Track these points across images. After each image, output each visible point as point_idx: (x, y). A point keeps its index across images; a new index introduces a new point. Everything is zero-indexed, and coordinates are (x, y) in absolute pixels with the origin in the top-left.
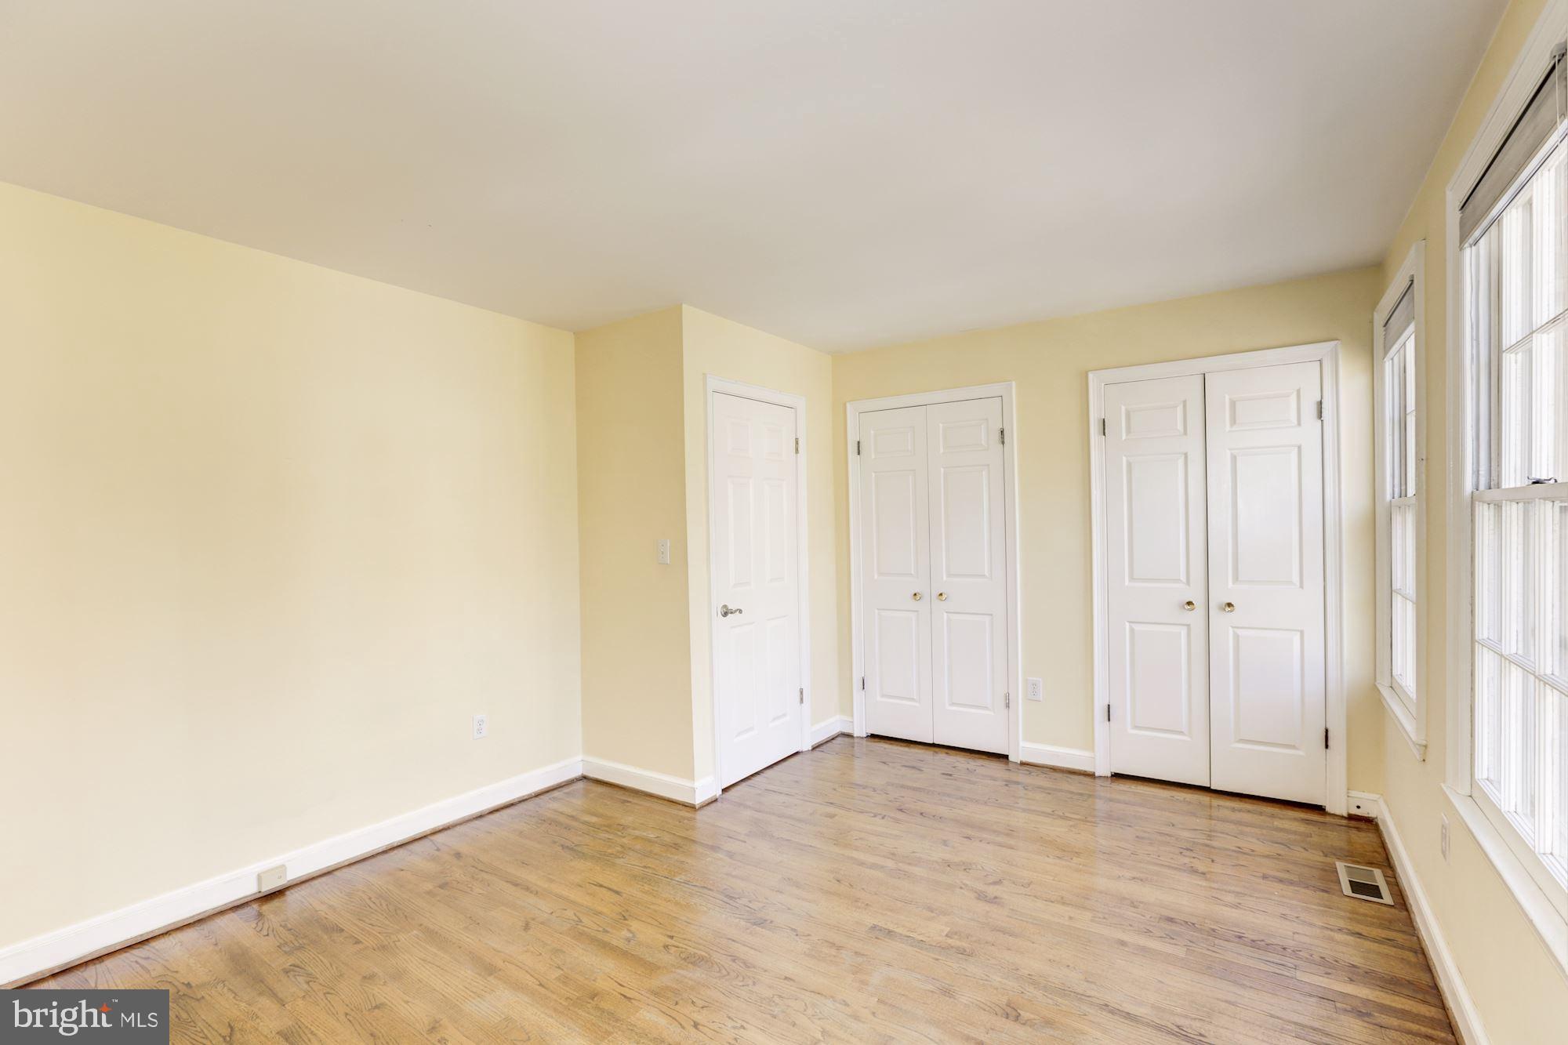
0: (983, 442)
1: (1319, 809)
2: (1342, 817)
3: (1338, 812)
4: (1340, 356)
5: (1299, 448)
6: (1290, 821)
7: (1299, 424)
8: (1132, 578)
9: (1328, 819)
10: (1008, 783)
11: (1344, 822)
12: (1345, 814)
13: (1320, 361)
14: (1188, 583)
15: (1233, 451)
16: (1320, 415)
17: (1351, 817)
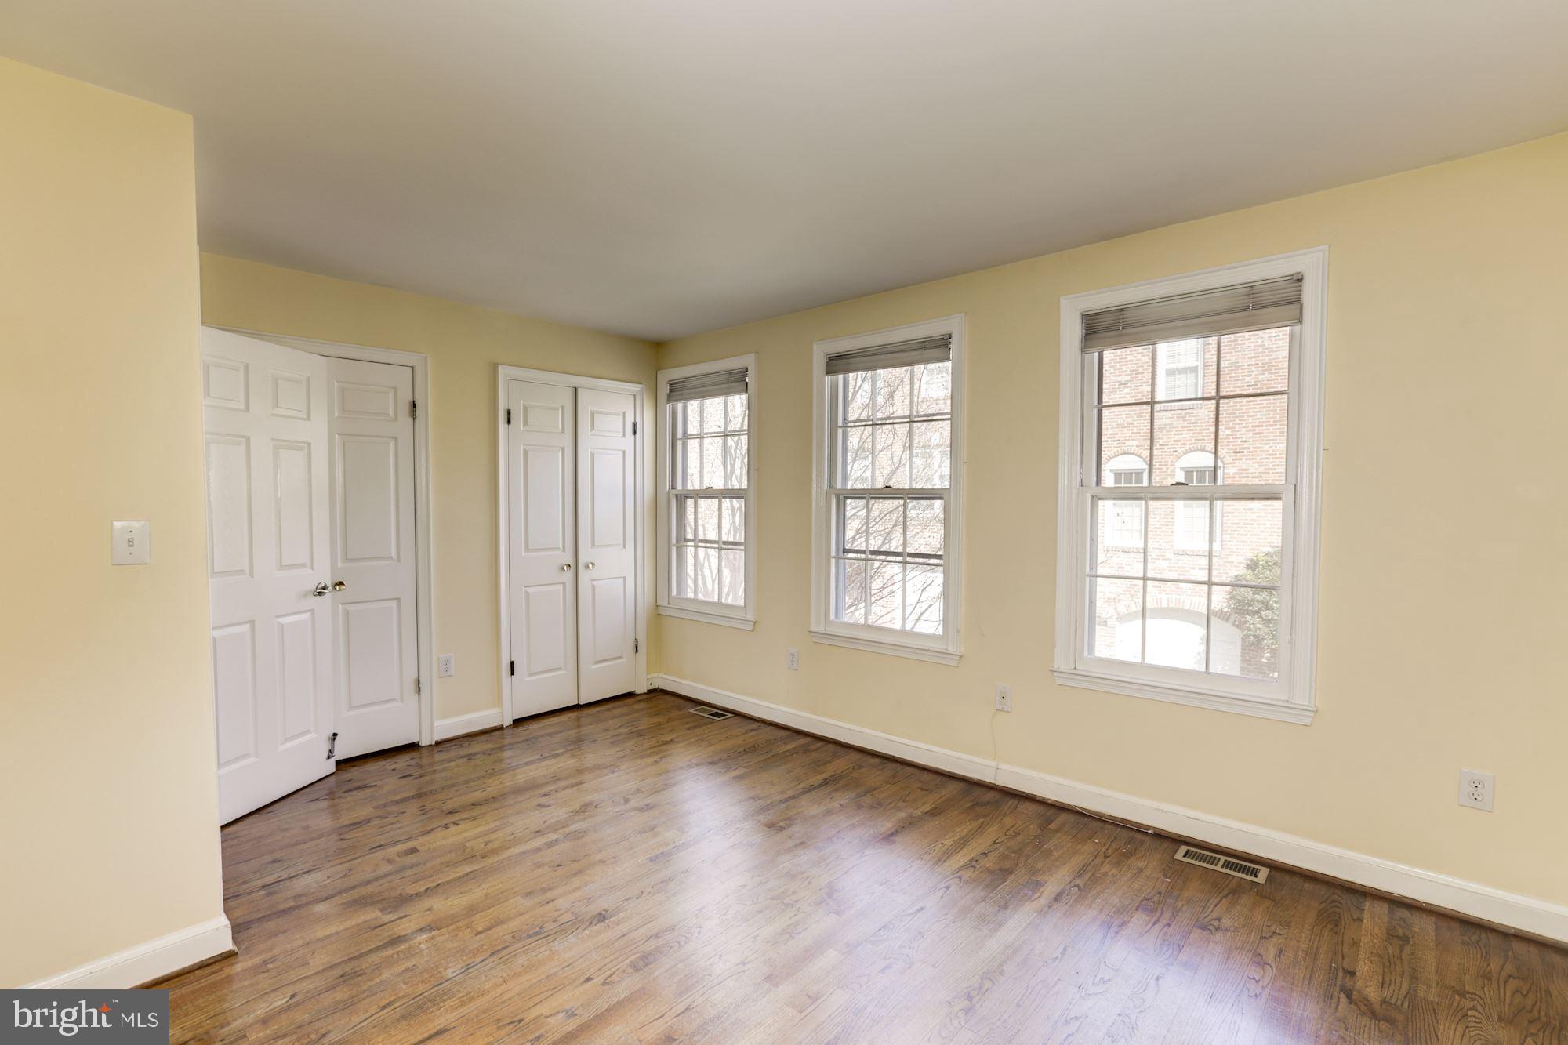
0: (391, 413)
1: (630, 695)
2: (645, 693)
3: (642, 692)
4: (645, 395)
5: (624, 452)
6: (619, 709)
7: (624, 436)
8: (527, 549)
9: (637, 698)
10: (470, 757)
11: (645, 697)
12: (646, 691)
13: (635, 396)
14: (564, 550)
15: (593, 450)
16: (635, 432)
17: (650, 692)
